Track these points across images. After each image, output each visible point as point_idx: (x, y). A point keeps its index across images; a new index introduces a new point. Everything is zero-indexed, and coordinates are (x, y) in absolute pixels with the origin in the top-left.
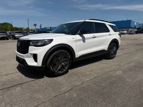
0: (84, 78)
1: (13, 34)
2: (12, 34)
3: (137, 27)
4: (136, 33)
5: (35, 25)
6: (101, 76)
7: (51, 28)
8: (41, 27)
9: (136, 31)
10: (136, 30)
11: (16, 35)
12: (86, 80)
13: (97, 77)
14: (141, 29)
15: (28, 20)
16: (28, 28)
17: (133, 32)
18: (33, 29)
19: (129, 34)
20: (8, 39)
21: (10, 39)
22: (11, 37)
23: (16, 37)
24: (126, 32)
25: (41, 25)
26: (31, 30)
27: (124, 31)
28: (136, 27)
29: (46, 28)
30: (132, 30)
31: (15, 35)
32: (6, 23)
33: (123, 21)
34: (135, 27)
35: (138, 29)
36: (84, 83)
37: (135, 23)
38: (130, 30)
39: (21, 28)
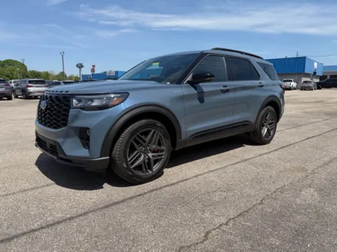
0: (207, 214)
1: (24, 86)
2: (20, 87)
3: (319, 73)
4: (319, 88)
5: (80, 66)
6: (260, 207)
7: (117, 72)
8: (93, 70)
9: (318, 83)
10: (318, 81)
11: (31, 89)
12: (217, 221)
13: (247, 212)
14: (328, 78)
15: (63, 54)
16: (63, 73)
17: (311, 85)
18: (75, 75)
19: (303, 89)
20: (10, 98)
21: (16, 97)
22: (18, 92)
23: (30, 93)
24: (293, 84)
25: (94, 66)
26: (71, 78)
27: (289, 83)
28: (317, 74)
29: (105, 73)
30: (309, 79)
31: (29, 88)
32: (11, 60)
33: (286, 59)
34: (315, 73)
35: (321, 78)
36: (210, 235)
37: (316, 64)
38: (304, 79)
39: (47, 72)
